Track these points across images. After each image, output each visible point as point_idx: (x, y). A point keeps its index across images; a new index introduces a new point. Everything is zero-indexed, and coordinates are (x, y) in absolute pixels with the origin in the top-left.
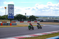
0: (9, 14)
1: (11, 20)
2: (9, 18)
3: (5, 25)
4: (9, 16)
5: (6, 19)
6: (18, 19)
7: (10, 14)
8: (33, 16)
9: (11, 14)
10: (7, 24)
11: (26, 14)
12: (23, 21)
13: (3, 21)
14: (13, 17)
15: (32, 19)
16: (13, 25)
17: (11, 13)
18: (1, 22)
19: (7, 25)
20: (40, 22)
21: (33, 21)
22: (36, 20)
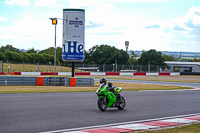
0: (67, 45)
1: (73, 65)
2: (65, 58)
3: (50, 83)
4: (67, 51)
5: (57, 64)
6: (98, 63)
7: (69, 43)
8: (152, 51)
9: (72, 44)
10: (61, 82)
11: (127, 43)
12: (119, 70)
13: (45, 68)
14: (81, 53)
15: (152, 63)
16: (80, 85)
17: (72, 40)
18: (38, 74)
19: (60, 85)
20: (181, 74)
21: (153, 70)
22: (164, 66)
